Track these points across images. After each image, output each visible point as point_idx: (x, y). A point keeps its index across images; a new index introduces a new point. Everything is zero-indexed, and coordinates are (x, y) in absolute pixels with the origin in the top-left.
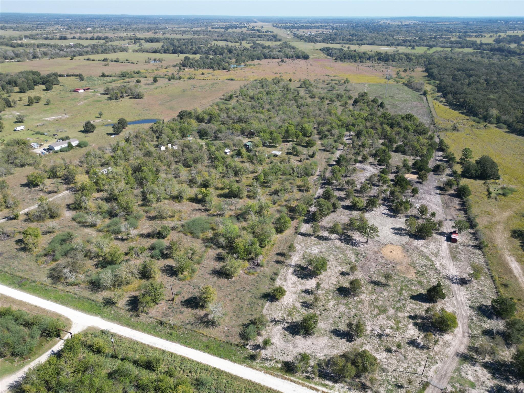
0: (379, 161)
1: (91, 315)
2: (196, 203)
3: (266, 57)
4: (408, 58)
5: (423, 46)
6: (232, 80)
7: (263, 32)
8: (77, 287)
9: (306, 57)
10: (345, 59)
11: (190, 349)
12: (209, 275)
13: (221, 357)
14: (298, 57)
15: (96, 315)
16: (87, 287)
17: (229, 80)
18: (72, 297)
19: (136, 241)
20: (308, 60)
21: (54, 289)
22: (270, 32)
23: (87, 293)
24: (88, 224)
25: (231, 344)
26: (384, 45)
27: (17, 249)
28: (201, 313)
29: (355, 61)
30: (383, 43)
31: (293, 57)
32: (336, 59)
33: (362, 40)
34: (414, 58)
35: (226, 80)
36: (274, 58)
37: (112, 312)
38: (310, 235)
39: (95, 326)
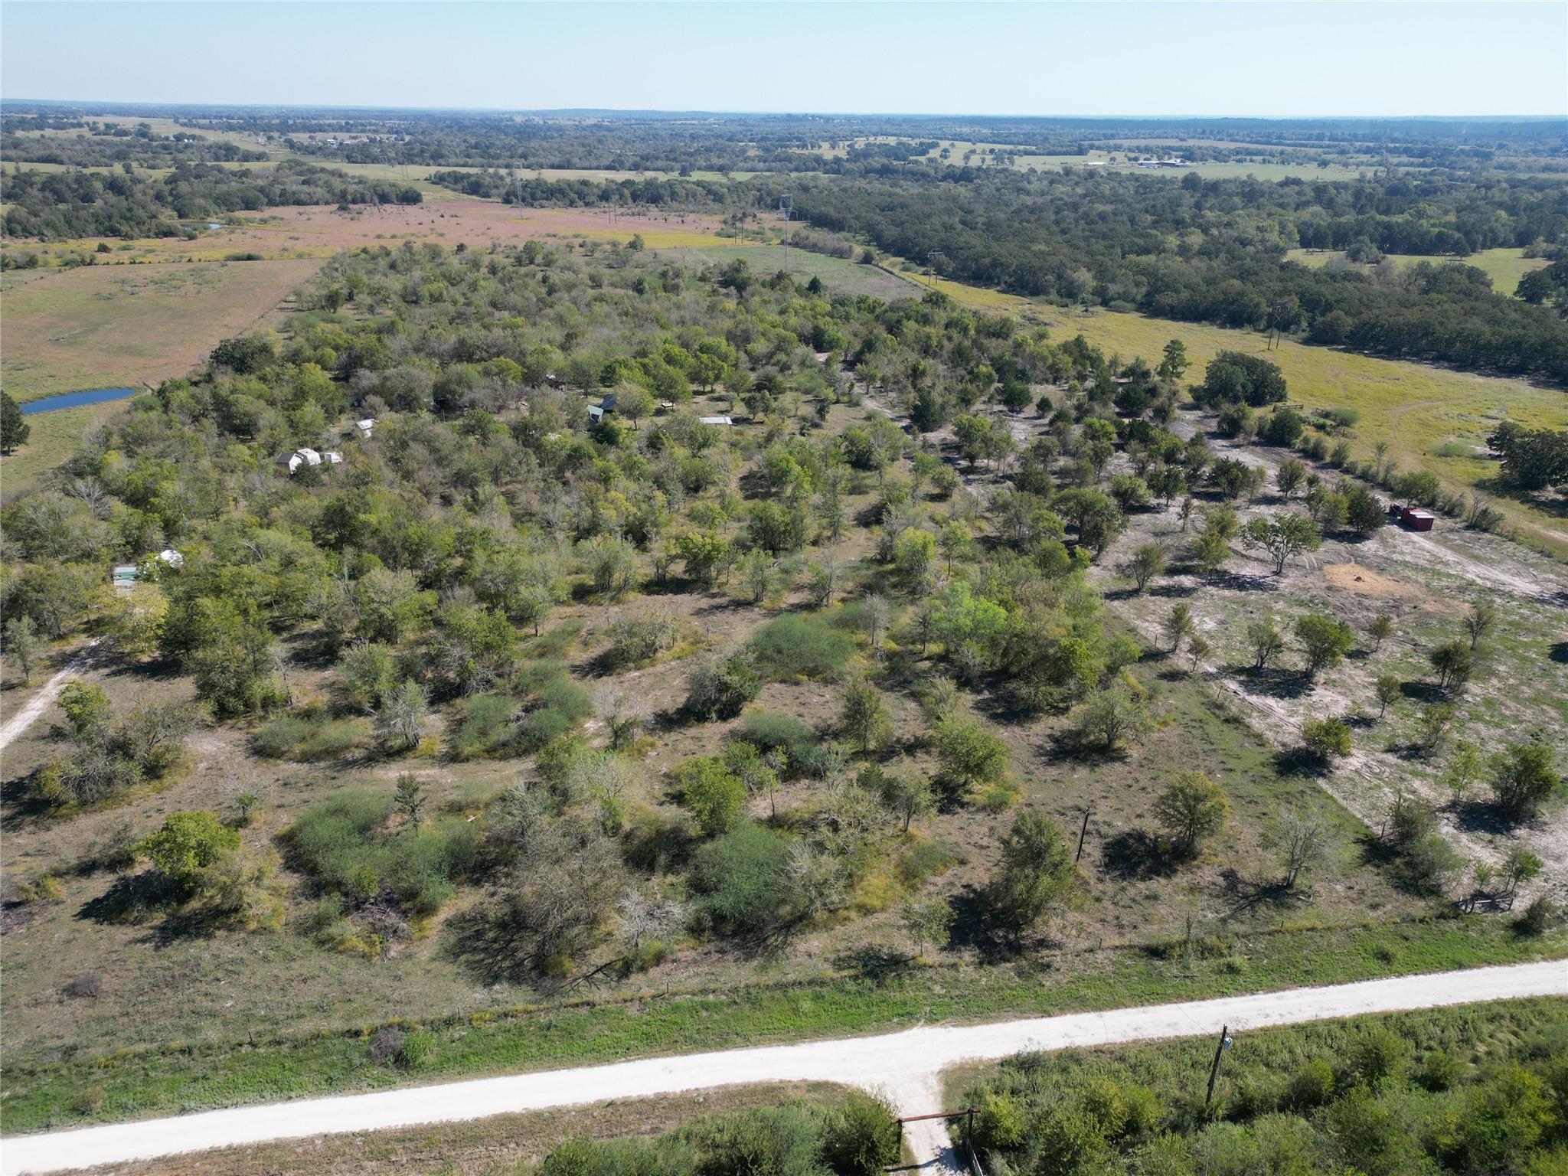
0: (1006, 402)
1: (879, 1031)
2: (676, 593)
3: (271, 203)
4: (709, 192)
5: (699, 169)
6: (250, 258)
7: (167, 139)
8: (666, 967)
9: (410, 198)
10: (534, 199)
11: (1350, 986)
12: (1050, 769)
13: (1461, 966)
14: (384, 199)
15: (902, 1026)
16: (711, 947)
17: (238, 259)
18: (706, 1007)
19: (652, 745)
20: (420, 205)
21: (584, 1011)
22: (193, 137)
23: (739, 973)
24: (358, 753)
25: (1421, 921)
26: (597, 168)
27: (143, 941)
28: (1208, 874)
29: (572, 204)
30: (587, 164)
31: (363, 201)
32: (507, 201)
33: (524, 156)
34: (725, 190)
35: (228, 259)
36: (299, 203)
37: (937, 989)
38: (1135, 593)
39: (958, 1060)
